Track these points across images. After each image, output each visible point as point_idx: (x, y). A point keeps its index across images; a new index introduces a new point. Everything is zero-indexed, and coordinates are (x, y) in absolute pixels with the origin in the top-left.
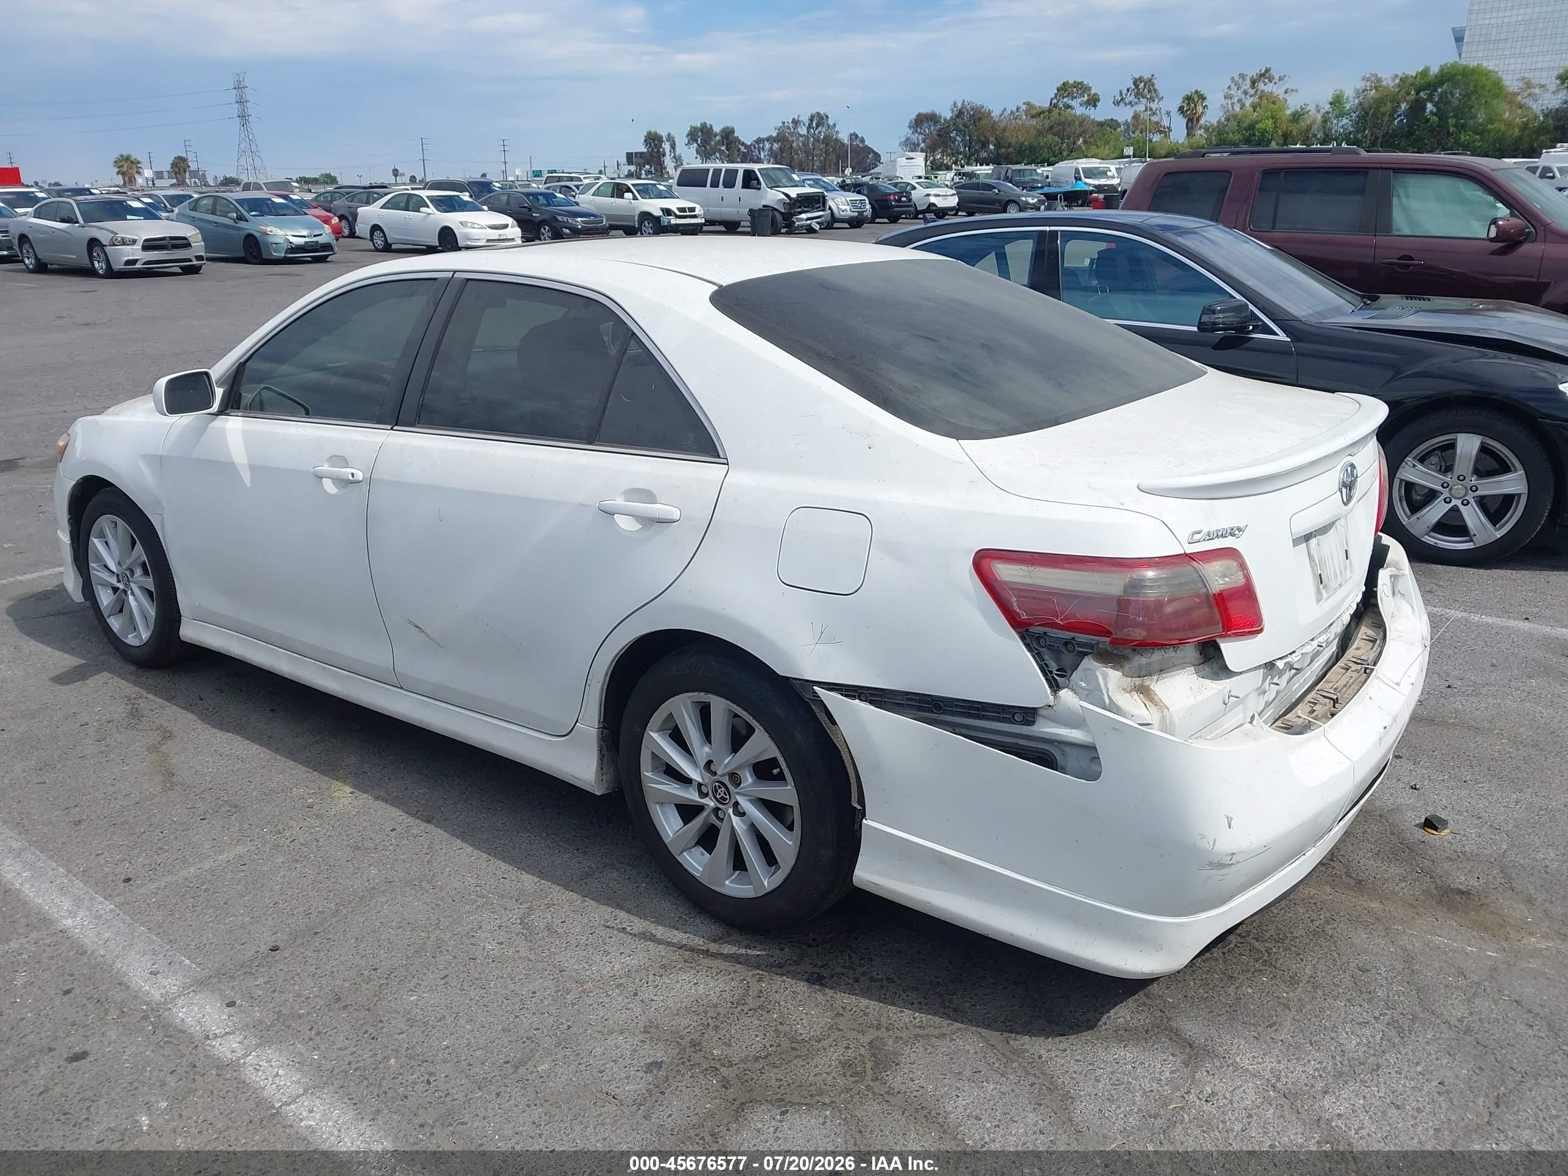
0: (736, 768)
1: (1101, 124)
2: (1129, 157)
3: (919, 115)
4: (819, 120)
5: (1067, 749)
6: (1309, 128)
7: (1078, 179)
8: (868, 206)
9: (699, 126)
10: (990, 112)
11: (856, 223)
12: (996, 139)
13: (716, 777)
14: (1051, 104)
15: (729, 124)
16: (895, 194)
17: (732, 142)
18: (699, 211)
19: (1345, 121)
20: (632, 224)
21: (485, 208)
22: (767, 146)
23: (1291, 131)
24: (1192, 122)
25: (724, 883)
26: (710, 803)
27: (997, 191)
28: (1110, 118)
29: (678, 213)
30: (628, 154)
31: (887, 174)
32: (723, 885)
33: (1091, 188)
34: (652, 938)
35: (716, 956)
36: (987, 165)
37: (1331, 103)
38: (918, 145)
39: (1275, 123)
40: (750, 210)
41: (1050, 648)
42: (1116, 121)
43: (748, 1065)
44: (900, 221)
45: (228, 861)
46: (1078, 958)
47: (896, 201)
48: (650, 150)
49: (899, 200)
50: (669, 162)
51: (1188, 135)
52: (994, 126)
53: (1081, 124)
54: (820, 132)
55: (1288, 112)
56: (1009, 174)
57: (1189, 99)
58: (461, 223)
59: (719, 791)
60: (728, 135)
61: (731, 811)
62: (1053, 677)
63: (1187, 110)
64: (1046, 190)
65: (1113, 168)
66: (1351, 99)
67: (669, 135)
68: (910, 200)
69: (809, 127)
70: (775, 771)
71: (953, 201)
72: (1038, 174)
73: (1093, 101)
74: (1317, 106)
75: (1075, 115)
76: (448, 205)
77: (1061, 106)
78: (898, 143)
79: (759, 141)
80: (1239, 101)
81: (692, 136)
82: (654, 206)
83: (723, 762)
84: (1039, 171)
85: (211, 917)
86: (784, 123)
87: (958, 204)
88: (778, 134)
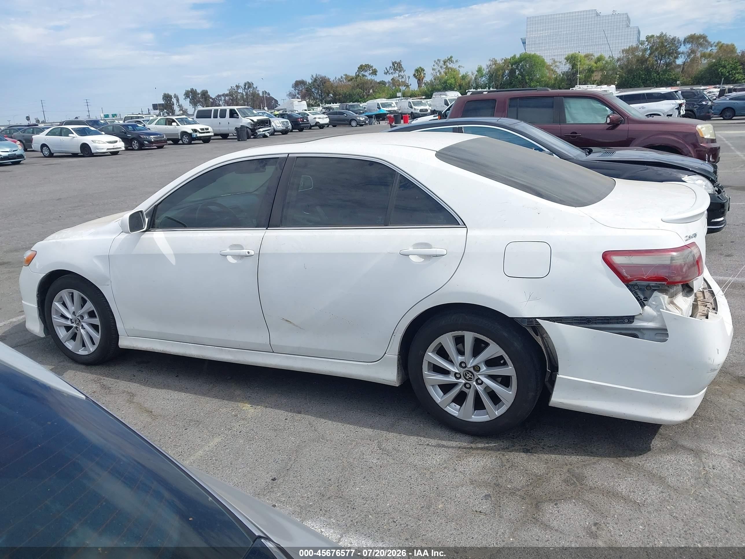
0: (478, 364)
1: (379, 83)
2: (399, 97)
3: (296, 82)
4: (249, 85)
5: (645, 332)
6: (469, 82)
7: (379, 108)
8: (290, 124)
9: (190, 90)
10: (329, 79)
11: (284, 132)
12: (333, 91)
13: (466, 369)
14: (356, 75)
15: (205, 89)
16: (301, 118)
17: (207, 97)
18: (210, 129)
19: (484, 79)
20: (178, 138)
21: (103, 133)
22: (223, 98)
23: (462, 83)
24: (420, 81)
25: (471, 416)
26: (463, 381)
27: (345, 115)
28: (382, 80)
29: (200, 131)
30: (153, 105)
31: (290, 109)
32: (471, 418)
33: (387, 112)
34: (444, 446)
35: (477, 449)
36: (336, 103)
37: (477, 71)
38: (296, 95)
39: (455, 80)
40: (236, 128)
41: (640, 289)
42: (385, 81)
43: (526, 488)
44: (304, 130)
45: (216, 446)
46: (654, 419)
47: (301, 121)
48: (166, 102)
49: (303, 121)
50: (176, 108)
51: (419, 86)
52: (332, 85)
53: (371, 83)
54: (250, 91)
55: (460, 76)
56: (348, 107)
57: (417, 70)
58: (93, 141)
59: (468, 375)
60: (205, 94)
61: (475, 383)
62: (642, 301)
63: (417, 76)
64: (367, 114)
65: (394, 102)
66: (485, 69)
67: (175, 95)
68: (308, 121)
69: (245, 88)
70: (502, 362)
71: (327, 121)
72: (360, 107)
73: (375, 72)
74: (472, 72)
75: (368, 79)
76: (83, 132)
77: (361, 75)
78: (286, 95)
79: (219, 96)
80: (439, 71)
81: (187, 95)
82: (188, 128)
83: (470, 362)
84: (361, 105)
85: (229, 471)
86: (232, 87)
87: (329, 122)
88: (229, 92)
